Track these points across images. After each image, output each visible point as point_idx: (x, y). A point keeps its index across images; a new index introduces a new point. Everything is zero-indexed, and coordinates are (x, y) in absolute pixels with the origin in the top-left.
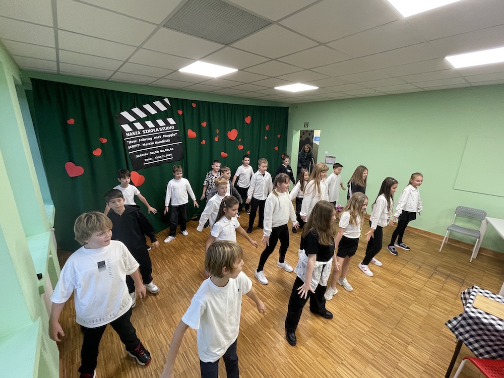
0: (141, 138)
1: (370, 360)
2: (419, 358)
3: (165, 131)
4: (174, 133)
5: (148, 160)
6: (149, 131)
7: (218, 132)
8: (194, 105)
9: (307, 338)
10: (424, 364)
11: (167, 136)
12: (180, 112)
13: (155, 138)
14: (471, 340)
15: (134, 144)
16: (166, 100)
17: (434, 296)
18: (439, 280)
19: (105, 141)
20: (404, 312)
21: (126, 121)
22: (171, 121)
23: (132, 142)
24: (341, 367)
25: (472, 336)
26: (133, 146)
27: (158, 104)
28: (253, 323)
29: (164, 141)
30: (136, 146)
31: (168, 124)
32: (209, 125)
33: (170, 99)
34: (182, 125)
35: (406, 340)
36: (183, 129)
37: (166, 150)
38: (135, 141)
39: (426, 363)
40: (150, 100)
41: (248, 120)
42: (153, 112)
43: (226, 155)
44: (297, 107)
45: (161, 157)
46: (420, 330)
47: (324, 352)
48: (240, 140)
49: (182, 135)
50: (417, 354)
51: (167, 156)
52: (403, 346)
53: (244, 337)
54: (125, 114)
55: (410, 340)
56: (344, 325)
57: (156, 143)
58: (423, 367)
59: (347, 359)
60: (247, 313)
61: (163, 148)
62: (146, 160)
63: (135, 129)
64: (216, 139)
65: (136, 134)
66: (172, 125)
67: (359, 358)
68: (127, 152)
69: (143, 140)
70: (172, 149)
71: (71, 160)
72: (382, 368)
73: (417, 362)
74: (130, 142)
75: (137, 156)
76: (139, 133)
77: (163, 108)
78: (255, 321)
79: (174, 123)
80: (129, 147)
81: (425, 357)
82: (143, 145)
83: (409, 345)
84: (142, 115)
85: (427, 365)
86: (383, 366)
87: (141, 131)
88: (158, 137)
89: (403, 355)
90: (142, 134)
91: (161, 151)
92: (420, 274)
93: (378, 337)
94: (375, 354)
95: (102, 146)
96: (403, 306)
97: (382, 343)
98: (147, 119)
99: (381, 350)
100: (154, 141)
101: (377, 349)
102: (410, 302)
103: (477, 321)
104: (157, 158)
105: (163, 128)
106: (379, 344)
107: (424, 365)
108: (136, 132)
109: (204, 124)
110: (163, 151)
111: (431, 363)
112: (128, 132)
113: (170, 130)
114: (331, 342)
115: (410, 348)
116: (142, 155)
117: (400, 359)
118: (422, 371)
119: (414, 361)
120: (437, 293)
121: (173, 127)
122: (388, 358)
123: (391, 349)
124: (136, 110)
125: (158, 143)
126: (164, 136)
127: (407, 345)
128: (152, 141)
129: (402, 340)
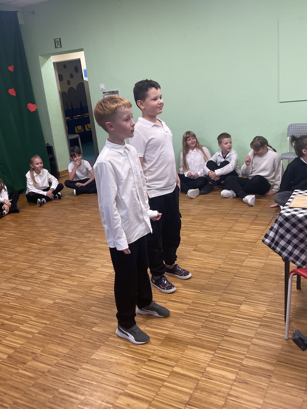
1: (190, 341)
2: (253, 314)
10: (261, 318)
20: (236, 271)
35: (238, 300)
46: (256, 283)
50: (252, 310)
52: (235, 309)
55: (243, 298)
67: (174, 344)
72: (205, 343)
73: (251, 320)
83: (241, 304)
85: (264, 317)
86: (207, 341)
89: (233, 318)
93: (200, 311)
94: (196, 331)
96: (235, 265)
97: (208, 315)
99: (205, 324)
101: (199, 325)
102: (243, 258)
106: (202, 318)
107: (259, 319)
111: (269, 314)
115: (243, 308)
117: (230, 324)
118: (257, 326)
119: (248, 319)
122: (214, 329)
123: (219, 318)
127: (239, 306)
129: (233, 303)
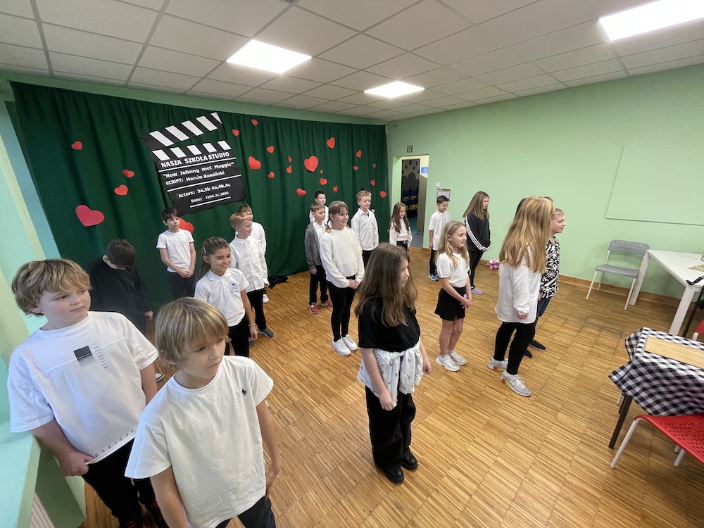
0: (184, 170)
1: (511, 434)
2: (572, 427)
3: (216, 159)
4: (229, 162)
5: (195, 201)
6: (193, 159)
7: (290, 160)
8: (255, 122)
9: (426, 414)
11: (220, 166)
12: (236, 133)
13: (203, 169)
14: (643, 394)
15: (174, 178)
16: (215, 115)
17: (585, 352)
18: (590, 333)
19: (131, 174)
20: (550, 374)
21: (160, 146)
22: (224, 145)
23: (171, 175)
24: (473, 446)
25: (644, 389)
26: (173, 182)
27: (203, 120)
28: (353, 401)
29: (216, 174)
30: (177, 180)
31: (220, 150)
32: (278, 149)
33: (220, 114)
34: (239, 150)
35: (554, 406)
36: (241, 157)
37: (220, 186)
38: (175, 175)
39: (582, 432)
40: (192, 115)
41: (331, 143)
42: (198, 132)
43: (304, 192)
44: (396, 126)
45: (213, 196)
46: (572, 393)
47: (450, 430)
48: (322, 172)
49: (240, 164)
50: (571, 422)
51: (222, 194)
52: (552, 414)
53: (342, 419)
54: (157, 135)
55: (559, 406)
56: (474, 395)
57: (205, 176)
58: (579, 437)
59: (479, 435)
60: (344, 390)
61: (216, 184)
62: (192, 201)
63: (173, 157)
64: (289, 170)
65: (176, 164)
66: (225, 151)
67: (496, 432)
68: (165, 189)
69: (187, 172)
70: (229, 185)
71: (84, 202)
72: (525, 442)
74: (168, 176)
75: (180, 196)
76: (179, 162)
77: (211, 127)
78: (356, 399)
79: (228, 147)
80: (168, 183)
81: (582, 425)
82: (188, 179)
83: (558, 411)
84: (182, 137)
85: (584, 434)
86: (528, 440)
87: (182, 159)
88: (208, 169)
89: (552, 424)
90: (184, 163)
91: (213, 188)
92: (566, 328)
93: (518, 406)
94: (516, 426)
95: (128, 182)
96: (548, 367)
97: (525, 412)
98: (189, 142)
99: (525, 421)
100: (202, 173)
101: (517, 420)
102: (556, 361)
103: (652, 368)
104: (209, 197)
105: (213, 155)
106: (520, 414)
107: (580, 435)
108: (176, 161)
109: (271, 149)
110: (216, 188)
111: (590, 432)
112: (163, 162)
113: (223, 158)
114: (458, 417)
115: (561, 416)
116: (187, 194)
117: (548, 429)
118: (578, 442)
120: (590, 348)
121: (227, 154)
122: (533, 431)
123: (537, 419)
124: (172, 130)
125: (208, 176)
126: (216, 167)
127: (556, 412)
128: (199, 174)
129: (549, 407)
